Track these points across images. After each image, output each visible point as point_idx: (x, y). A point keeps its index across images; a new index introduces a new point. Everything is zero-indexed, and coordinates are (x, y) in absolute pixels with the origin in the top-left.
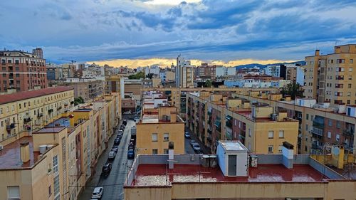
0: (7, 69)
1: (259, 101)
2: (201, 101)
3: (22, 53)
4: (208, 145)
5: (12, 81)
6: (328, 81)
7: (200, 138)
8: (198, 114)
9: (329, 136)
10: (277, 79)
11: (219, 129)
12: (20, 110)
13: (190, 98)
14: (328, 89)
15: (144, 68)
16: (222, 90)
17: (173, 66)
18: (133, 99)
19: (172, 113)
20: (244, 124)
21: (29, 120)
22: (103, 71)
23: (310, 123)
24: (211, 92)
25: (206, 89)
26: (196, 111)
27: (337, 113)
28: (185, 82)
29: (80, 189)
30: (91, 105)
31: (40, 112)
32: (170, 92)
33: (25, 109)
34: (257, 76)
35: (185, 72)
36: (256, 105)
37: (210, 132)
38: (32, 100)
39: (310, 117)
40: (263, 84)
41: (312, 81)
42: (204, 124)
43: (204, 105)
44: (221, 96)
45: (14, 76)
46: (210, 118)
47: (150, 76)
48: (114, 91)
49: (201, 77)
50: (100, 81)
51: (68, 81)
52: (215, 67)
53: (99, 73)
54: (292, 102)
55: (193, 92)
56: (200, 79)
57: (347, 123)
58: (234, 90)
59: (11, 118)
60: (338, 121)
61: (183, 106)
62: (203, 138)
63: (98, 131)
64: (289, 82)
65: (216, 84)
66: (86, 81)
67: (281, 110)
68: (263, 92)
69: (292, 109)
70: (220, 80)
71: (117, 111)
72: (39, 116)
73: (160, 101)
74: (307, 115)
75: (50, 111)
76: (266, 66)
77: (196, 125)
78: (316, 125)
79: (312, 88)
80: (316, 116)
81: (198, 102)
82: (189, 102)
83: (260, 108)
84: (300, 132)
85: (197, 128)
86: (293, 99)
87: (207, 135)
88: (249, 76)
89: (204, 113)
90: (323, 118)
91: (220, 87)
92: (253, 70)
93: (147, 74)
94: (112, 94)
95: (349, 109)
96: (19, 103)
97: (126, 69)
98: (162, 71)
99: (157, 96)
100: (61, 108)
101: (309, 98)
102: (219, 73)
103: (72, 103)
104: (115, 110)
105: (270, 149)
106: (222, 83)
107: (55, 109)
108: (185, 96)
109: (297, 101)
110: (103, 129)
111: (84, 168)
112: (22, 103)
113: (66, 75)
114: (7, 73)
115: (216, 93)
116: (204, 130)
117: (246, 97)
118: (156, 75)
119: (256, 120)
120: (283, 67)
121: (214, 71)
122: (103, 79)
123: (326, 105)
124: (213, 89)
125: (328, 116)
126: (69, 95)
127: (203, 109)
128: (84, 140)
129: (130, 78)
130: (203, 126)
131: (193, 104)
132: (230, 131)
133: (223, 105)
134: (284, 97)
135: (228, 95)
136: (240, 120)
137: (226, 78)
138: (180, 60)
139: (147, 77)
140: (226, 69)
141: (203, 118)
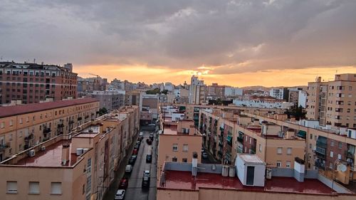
0: (45, 80)
1: (266, 120)
2: (214, 117)
3: (59, 67)
4: (218, 158)
5: (48, 92)
6: (329, 105)
7: (211, 151)
8: (210, 129)
9: (332, 155)
10: (280, 101)
11: (230, 144)
12: (56, 117)
13: (202, 114)
14: (329, 112)
15: (160, 85)
16: (232, 108)
17: (185, 84)
18: (149, 112)
19: (191, 126)
20: (255, 140)
21: (62, 126)
22: (123, 86)
23: (313, 142)
24: (222, 109)
25: (218, 107)
26: (208, 126)
27: (339, 134)
28: (198, 99)
29: (105, 189)
30: (116, 115)
31: (71, 119)
32: (184, 108)
33: (60, 116)
34: (262, 97)
35: (198, 90)
36: (264, 122)
37: (221, 146)
38: (65, 109)
39: (313, 137)
40: (267, 105)
41: (314, 104)
42: (215, 138)
43: (216, 121)
44: (231, 114)
45: (50, 87)
46: (222, 133)
47: (166, 92)
48: (134, 104)
49: (211, 96)
50: (122, 95)
51: (95, 93)
52: (224, 87)
53: (119, 88)
54: (297, 122)
55: (205, 108)
56: (211, 98)
57: (348, 145)
58: (241, 109)
59: (48, 123)
60: (339, 142)
62: (214, 151)
63: (121, 139)
64: (292, 104)
65: (226, 103)
66: (110, 94)
68: (270, 112)
69: (298, 129)
70: (229, 99)
71: (136, 122)
72: (71, 123)
73: (179, 115)
74: (311, 135)
75: (80, 119)
76: (269, 89)
77: (208, 139)
78: (319, 144)
79: (313, 110)
80: (320, 137)
81: (211, 118)
82: (202, 117)
83: (269, 127)
85: (209, 141)
86: (298, 120)
87: (218, 149)
88: (255, 97)
89: (216, 129)
90: (326, 138)
91: (229, 105)
92: (258, 92)
93: (162, 90)
94: (133, 106)
95: (350, 131)
96: (55, 110)
97: (143, 84)
98: (176, 88)
99: (174, 110)
100: (88, 117)
101: (311, 119)
102: (228, 93)
103: (97, 113)
104: (135, 121)
105: (278, 165)
106: (231, 102)
107: (83, 117)
108: (198, 111)
109: (301, 122)
110: (125, 137)
111: (109, 171)
112: (58, 110)
113: (91, 87)
114: (45, 84)
115: (225, 110)
116: (215, 144)
117: (254, 116)
118: (171, 92)
119: (267, 137)
120: (286, 91)
121: (223, 91)
122: (124, 93)
123: (327, 127)
124: (223, 107)
125: (331, 136)
126: (96, 106)
127: (216, 125)
128: (111, 147)
129: (148, 93)
130: (214, 140)
131: (206, 119)
132: (241, 146)
133: (235, 122)
134: (289, 118)
135: (238, 113)
136: (251, 136)
137: (235, 97)
138: (194, 79)
139: (163, 93)
140: (234, 90)
141: (215, 133)
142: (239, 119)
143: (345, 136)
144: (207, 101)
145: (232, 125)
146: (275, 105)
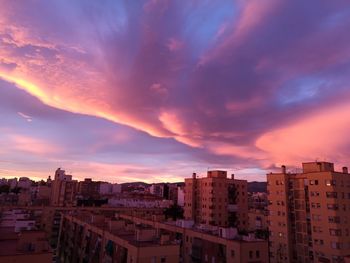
1: (143, 221)
2: (79, 222)
6: (204, 203)
8: (73, 240)
9: (206, 259)
10: (161, 199)
13: (65, 219)
14: (203, 210)
15: (11, 180)
20: (126, 250)
23: (189, 245)
24: (92, 212)
25: (88, 208)
26: (71, 236)
28: (62, 199)
34: (142, 195)
35: (63, 187)
36: (140, 227)
39: (189, 239)
40: (146, 203)
41: (191, 202)
42: (80, 252)
43: (82, 228)
44: (102, 217)
46: (88, 244)
47: (17, 190)
49: (82, 194)
52: (99, 183)
54: (174, 223)
56: (81, 197)
57: (221, 245)
58: (117, 210)
61: (55, 229)
64: (171, 202)
65: (99, 203)
67: (163, 232)
68: (148, 212)
69: (174, 231)
70: (104, 198)
73: (25, 224)
74: (187, 237)
76: (151, 185)
77: (69, 254)
78: (194, 248)
79: (190, 208)
80: (196, 238)
81: (76, 224)
82: (64, 223)
83: (145, 231)
84: (181, 256)
86: (175, 220)
88: (134, 195)
89: (81, 238)
90: (200, 239)
91: (103, 206)
92: (138, 189)
93: (13, 186)
95: (221, 230)
98: (34, 184)
99: (22, 216)
101: (189, 219)
102: (103, 190)
108: (60, 215)
109: (177, 222)
117: (130, 218)
118: (25, 189)
119: (139, 244)
120: (166, 187)
121: (98, 188)
123: (201, 226)
125: (205, 237)
127: (80, 233)
131: (69, 226)
132: (111, 259)
133: (105, 227)
134: (166, 218)
135: (111, 215)
136: (121, 244)
137: (110, 196)
138: (59, 173)
139: (13, 191)
140: (111, 186)
141: (79, 244)
142: (111, 224)
143: (217, 235)
144: (75, 202)
145: (100, 232)
146: (155, 203)
